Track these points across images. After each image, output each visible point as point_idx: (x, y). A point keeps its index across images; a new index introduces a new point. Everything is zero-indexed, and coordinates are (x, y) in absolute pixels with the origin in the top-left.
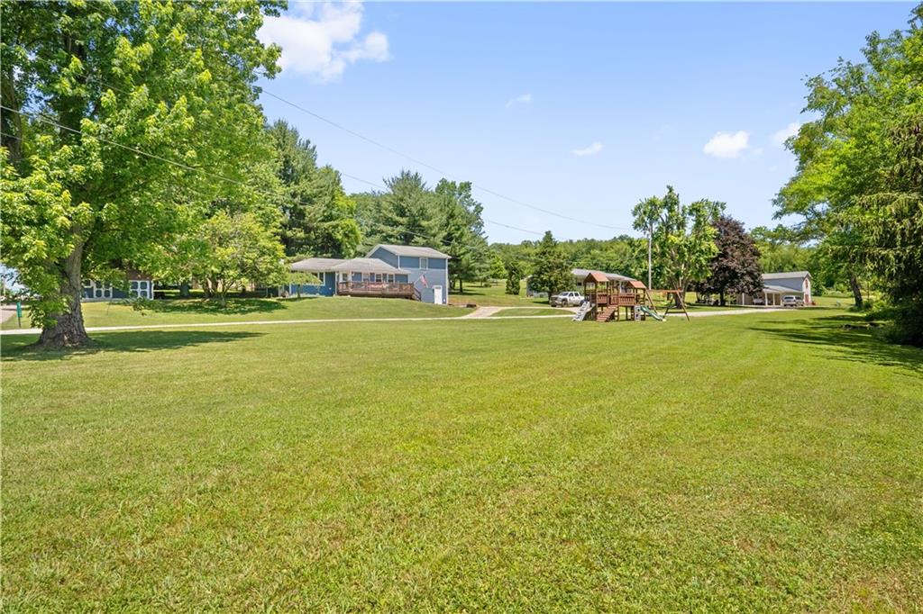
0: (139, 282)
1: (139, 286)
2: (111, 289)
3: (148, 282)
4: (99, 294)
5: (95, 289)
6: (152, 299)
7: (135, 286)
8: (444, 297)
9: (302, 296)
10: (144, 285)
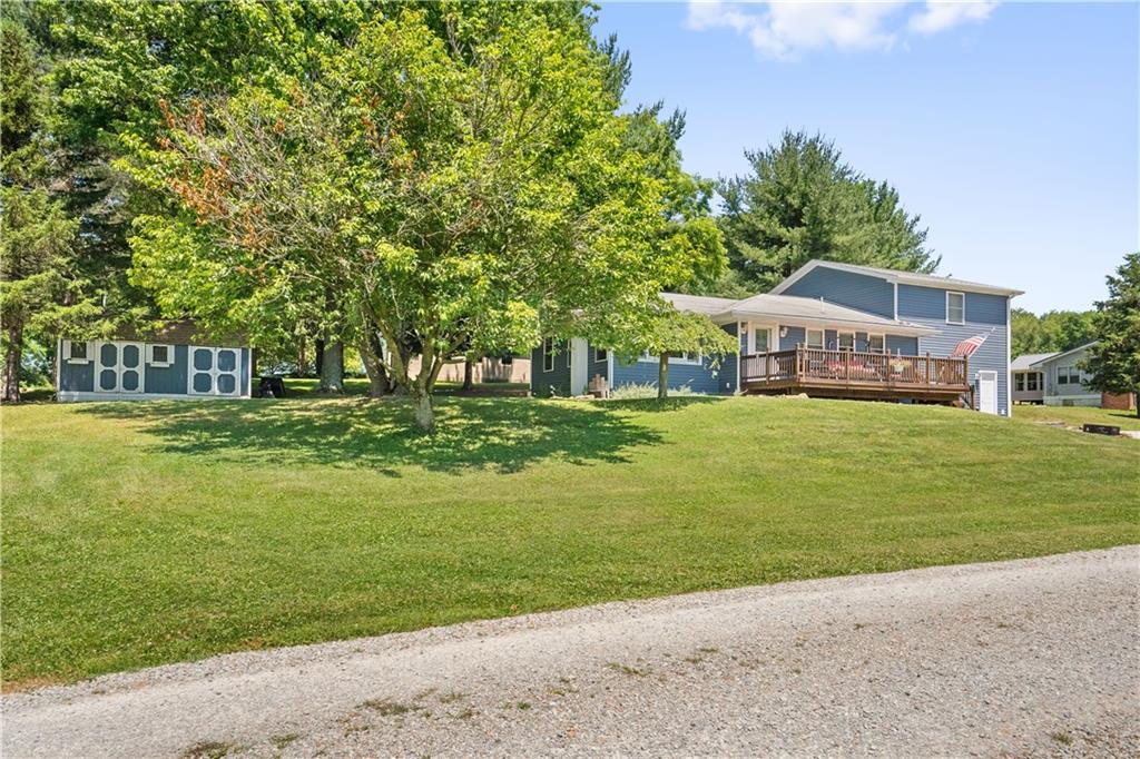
0: (215, 352)
1: (215, 360)
2: (140, 370)
3: (238, 352)
4: (108, 381)
5: (99, 368)
6: (248, 397)
7: (203, 360)
8: (1002, 404)
9: (671, 393)
10: (227, 361)
